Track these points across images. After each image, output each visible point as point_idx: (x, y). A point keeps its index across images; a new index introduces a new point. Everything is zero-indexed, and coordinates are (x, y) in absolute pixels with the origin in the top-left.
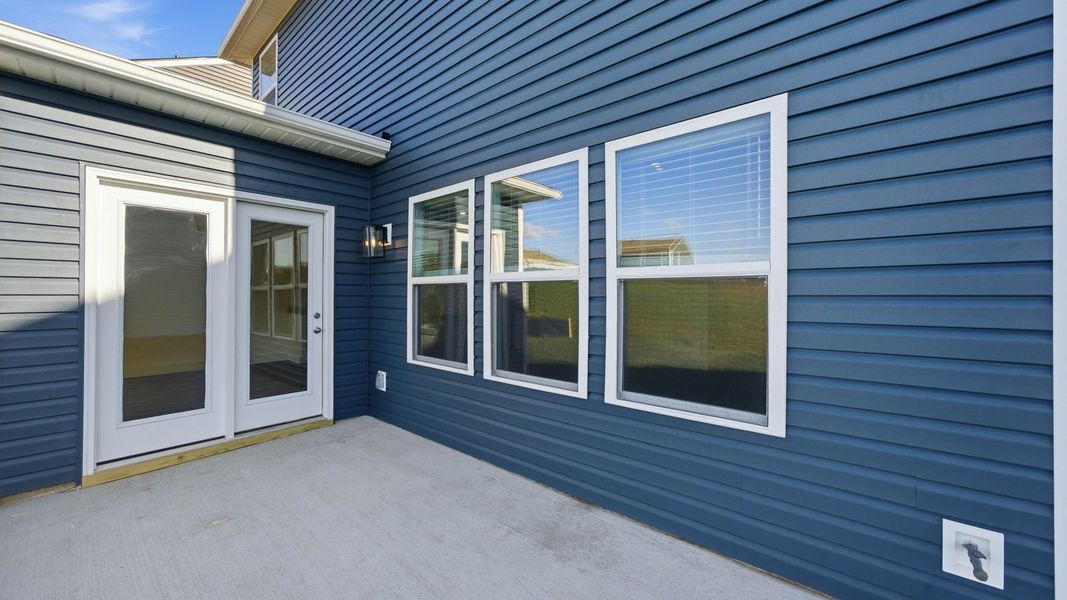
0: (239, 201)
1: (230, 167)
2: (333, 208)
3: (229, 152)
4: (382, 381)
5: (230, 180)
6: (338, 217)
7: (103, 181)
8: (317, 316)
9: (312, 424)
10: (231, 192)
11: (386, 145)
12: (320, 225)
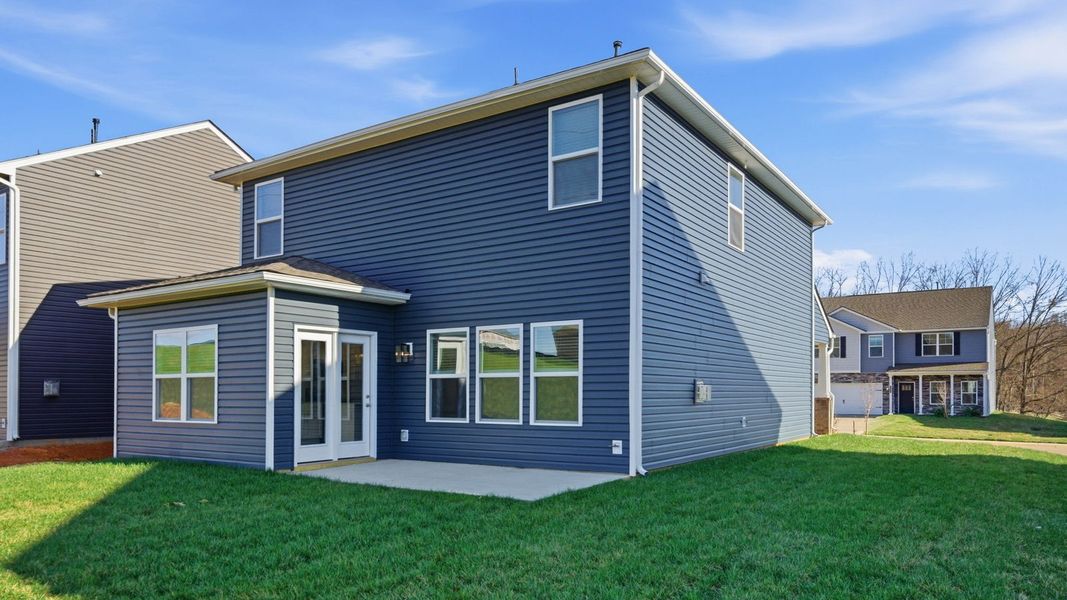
0: (339, 333)
1: (337, 316)
2: (376, 333)
3: (336, 308)
4: (405, 436)
5: (337, 323)
6: (379, 338)
7: (300, 330)
8: (368, 397)
9: (365, 459)
10: (337, 330)
11: (408, 296)
12: (370, 342)
